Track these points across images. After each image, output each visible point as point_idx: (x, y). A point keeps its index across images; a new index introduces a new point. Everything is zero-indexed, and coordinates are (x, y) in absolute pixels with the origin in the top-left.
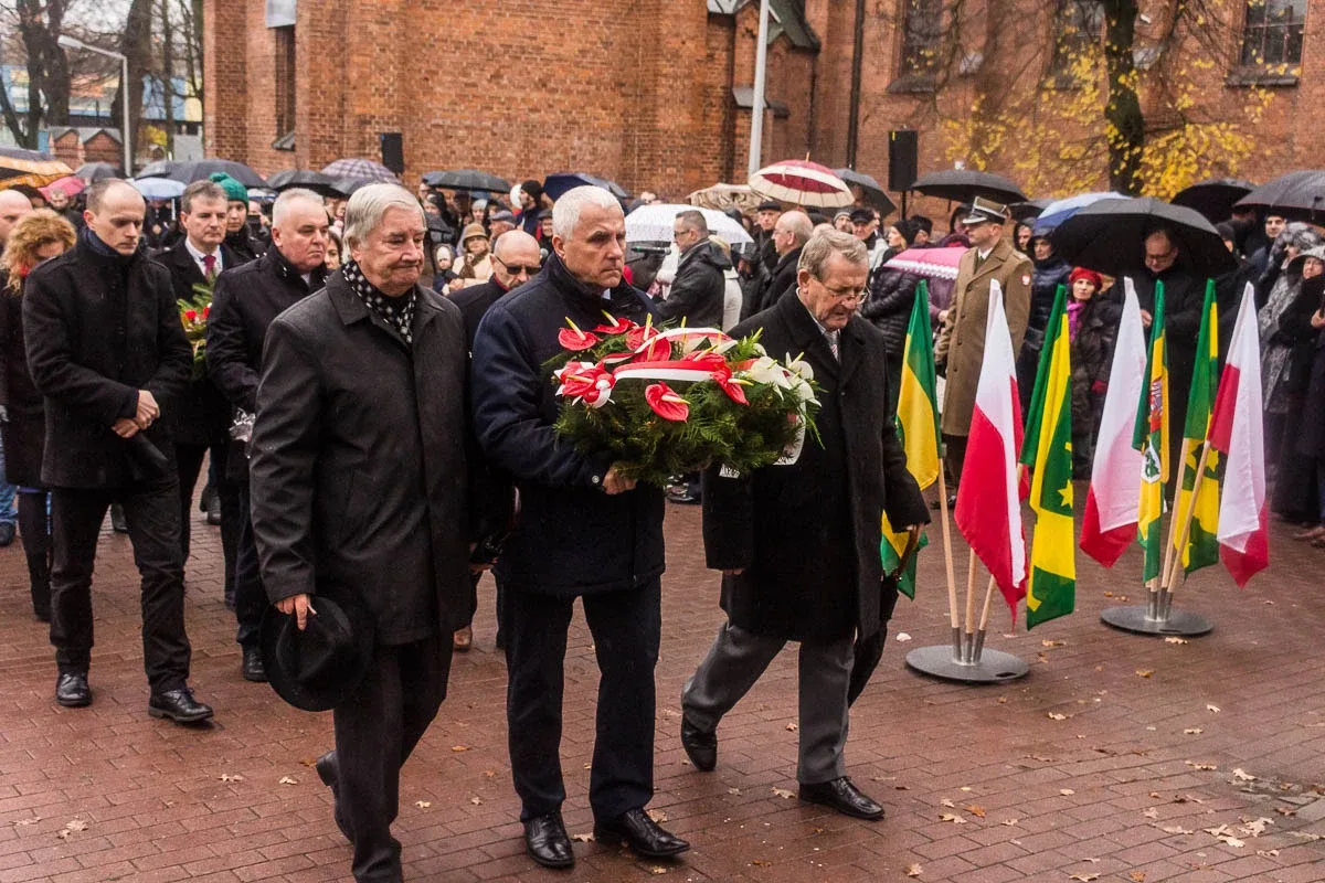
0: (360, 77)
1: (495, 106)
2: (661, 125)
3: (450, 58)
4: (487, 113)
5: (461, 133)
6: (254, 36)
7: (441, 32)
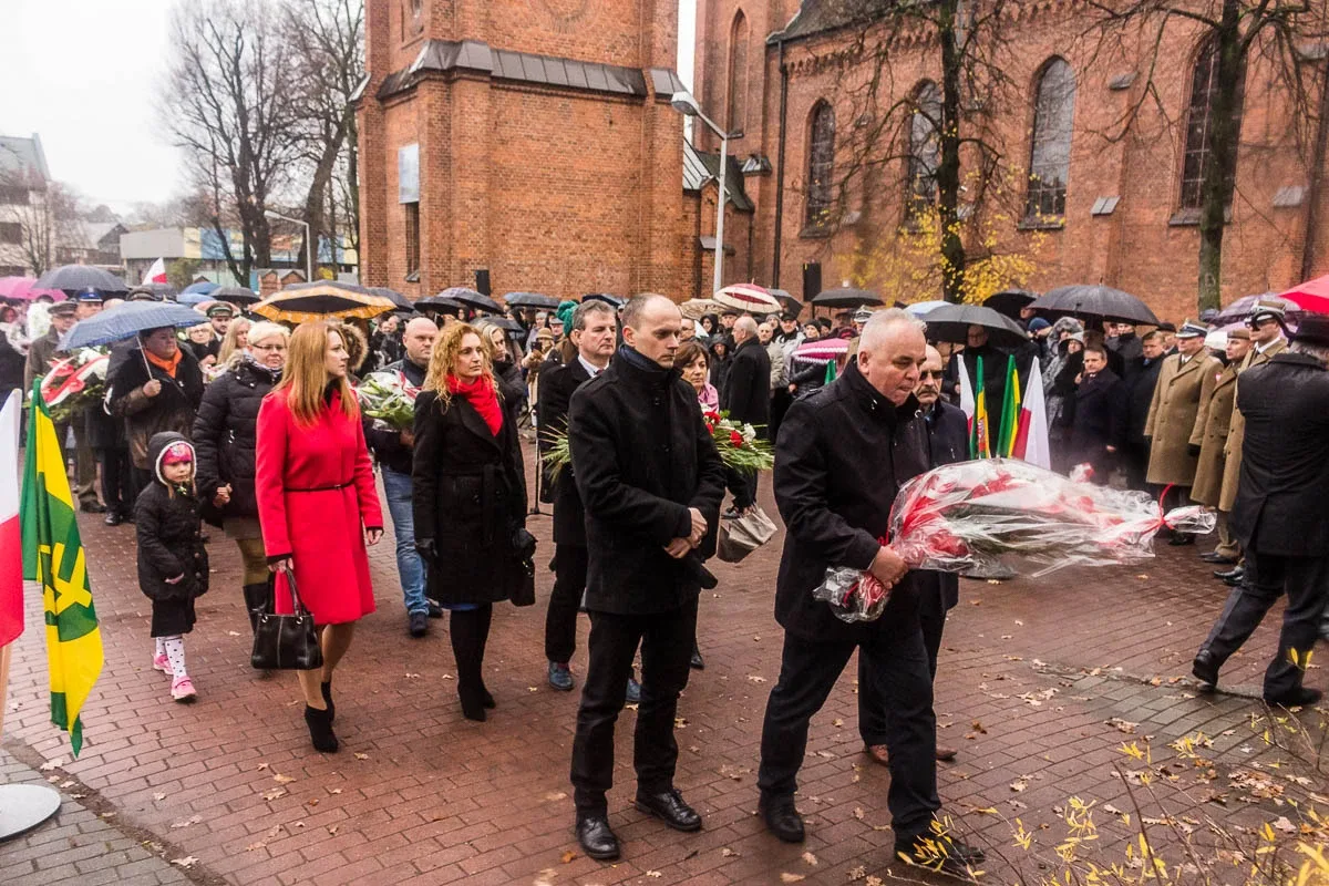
0: (462, 234)
1: (548, 251)
2: (654, 261)
3: (518, 222)
4: (543, 256)
5: (526, 269)
6: (391, 209)
7: (512, 204)
